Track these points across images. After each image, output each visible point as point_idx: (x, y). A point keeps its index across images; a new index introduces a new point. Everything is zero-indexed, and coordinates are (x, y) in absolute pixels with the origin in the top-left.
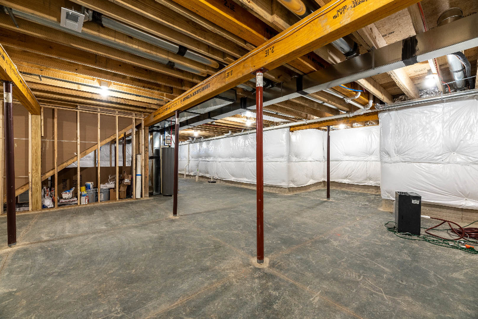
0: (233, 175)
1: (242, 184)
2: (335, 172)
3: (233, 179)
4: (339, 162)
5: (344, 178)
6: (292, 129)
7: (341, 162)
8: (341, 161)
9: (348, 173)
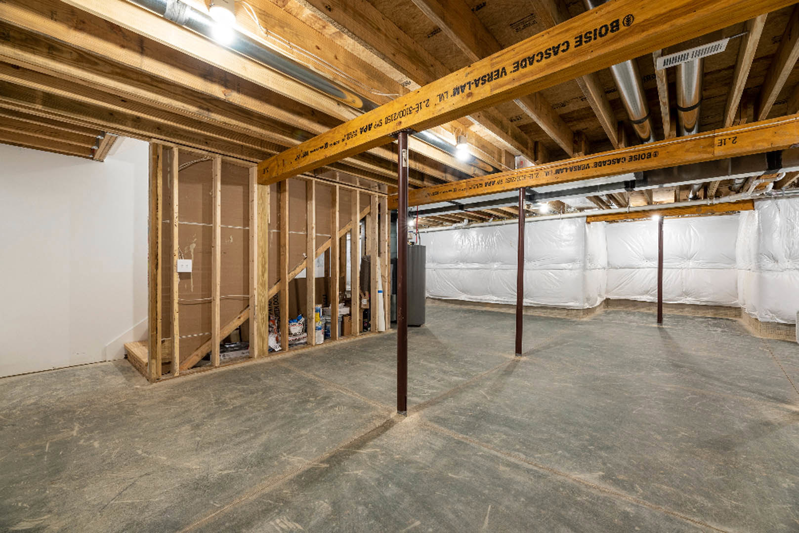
0: (464, 291)
1: (486, 304)
2: (626, 284)
3: (463, 297)
4: (633, 270)
5: (642, 294)
6: (589, 219)
7: (638, 270)
8: (638, 268)
9: (651, 286)
